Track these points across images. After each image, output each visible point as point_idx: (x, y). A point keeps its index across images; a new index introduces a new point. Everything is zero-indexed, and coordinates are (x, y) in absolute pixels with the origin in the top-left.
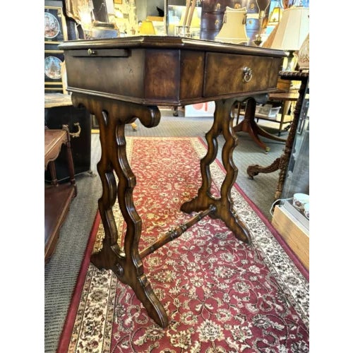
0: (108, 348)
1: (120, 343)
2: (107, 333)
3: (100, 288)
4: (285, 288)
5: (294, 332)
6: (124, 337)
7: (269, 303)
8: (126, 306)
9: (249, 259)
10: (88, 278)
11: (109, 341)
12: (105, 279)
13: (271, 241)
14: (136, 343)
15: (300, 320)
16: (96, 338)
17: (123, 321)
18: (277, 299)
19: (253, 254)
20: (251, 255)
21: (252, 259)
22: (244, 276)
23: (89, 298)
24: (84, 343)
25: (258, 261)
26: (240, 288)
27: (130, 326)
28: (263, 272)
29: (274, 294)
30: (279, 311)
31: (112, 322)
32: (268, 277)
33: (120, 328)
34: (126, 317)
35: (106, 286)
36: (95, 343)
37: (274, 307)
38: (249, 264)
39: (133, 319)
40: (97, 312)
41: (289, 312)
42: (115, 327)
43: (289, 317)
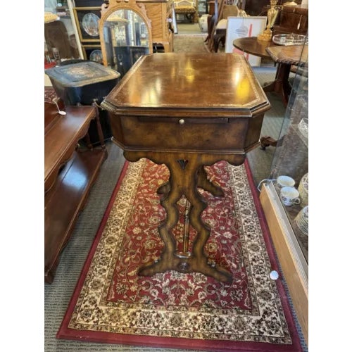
0: (112, 274)
1: (119, 273)
2: (112, 265)
3: (113, 235)
4: (246, 252)
5: (238, 284)
6: (122, 269)
7: (229, 261)
8: (128, 250)
9: (227, 226)
10: (106, 227)
11: (113, 270)
12: (118, 229)
13: (252, 212)
14: (129, 274)
15: (246, 276)
16: (106, 267)
17: (124, 259)
18: (236, 259)
19: (232, 222)
20: (229, 224)
21: (230, 226)
22: (218, 239)
23: (105, 241)
24: (98, 269)
25: (234, 229)
26: (211, 248)
27: (128, 263)
28: (234, 238)
29: (235, 255)
30: (233, 268)
31: (117, 259)
32: (236, 242)
33: (121, 264)
34: (126, 257)
35: (118, 234)
36: (105, 270)
37: (231, 264)
38: (226, 230)
39: (130, 259)
40: (108, 251)
41: (240, 270)
42: (118, 262)
43: (239, 274)
